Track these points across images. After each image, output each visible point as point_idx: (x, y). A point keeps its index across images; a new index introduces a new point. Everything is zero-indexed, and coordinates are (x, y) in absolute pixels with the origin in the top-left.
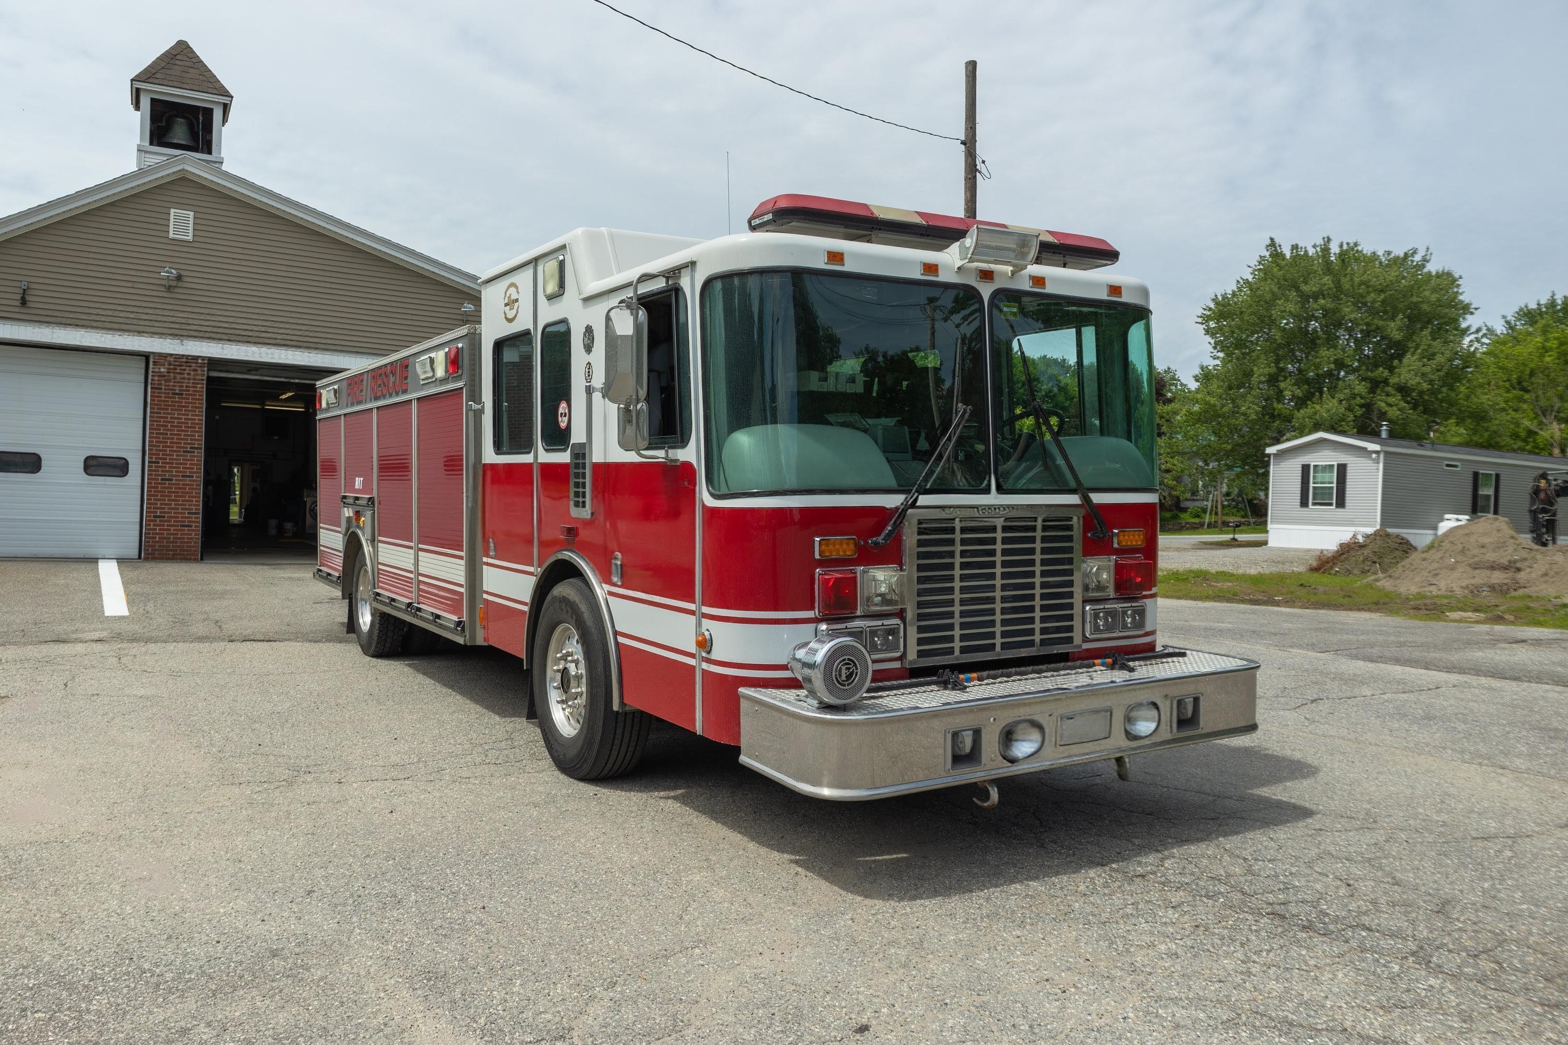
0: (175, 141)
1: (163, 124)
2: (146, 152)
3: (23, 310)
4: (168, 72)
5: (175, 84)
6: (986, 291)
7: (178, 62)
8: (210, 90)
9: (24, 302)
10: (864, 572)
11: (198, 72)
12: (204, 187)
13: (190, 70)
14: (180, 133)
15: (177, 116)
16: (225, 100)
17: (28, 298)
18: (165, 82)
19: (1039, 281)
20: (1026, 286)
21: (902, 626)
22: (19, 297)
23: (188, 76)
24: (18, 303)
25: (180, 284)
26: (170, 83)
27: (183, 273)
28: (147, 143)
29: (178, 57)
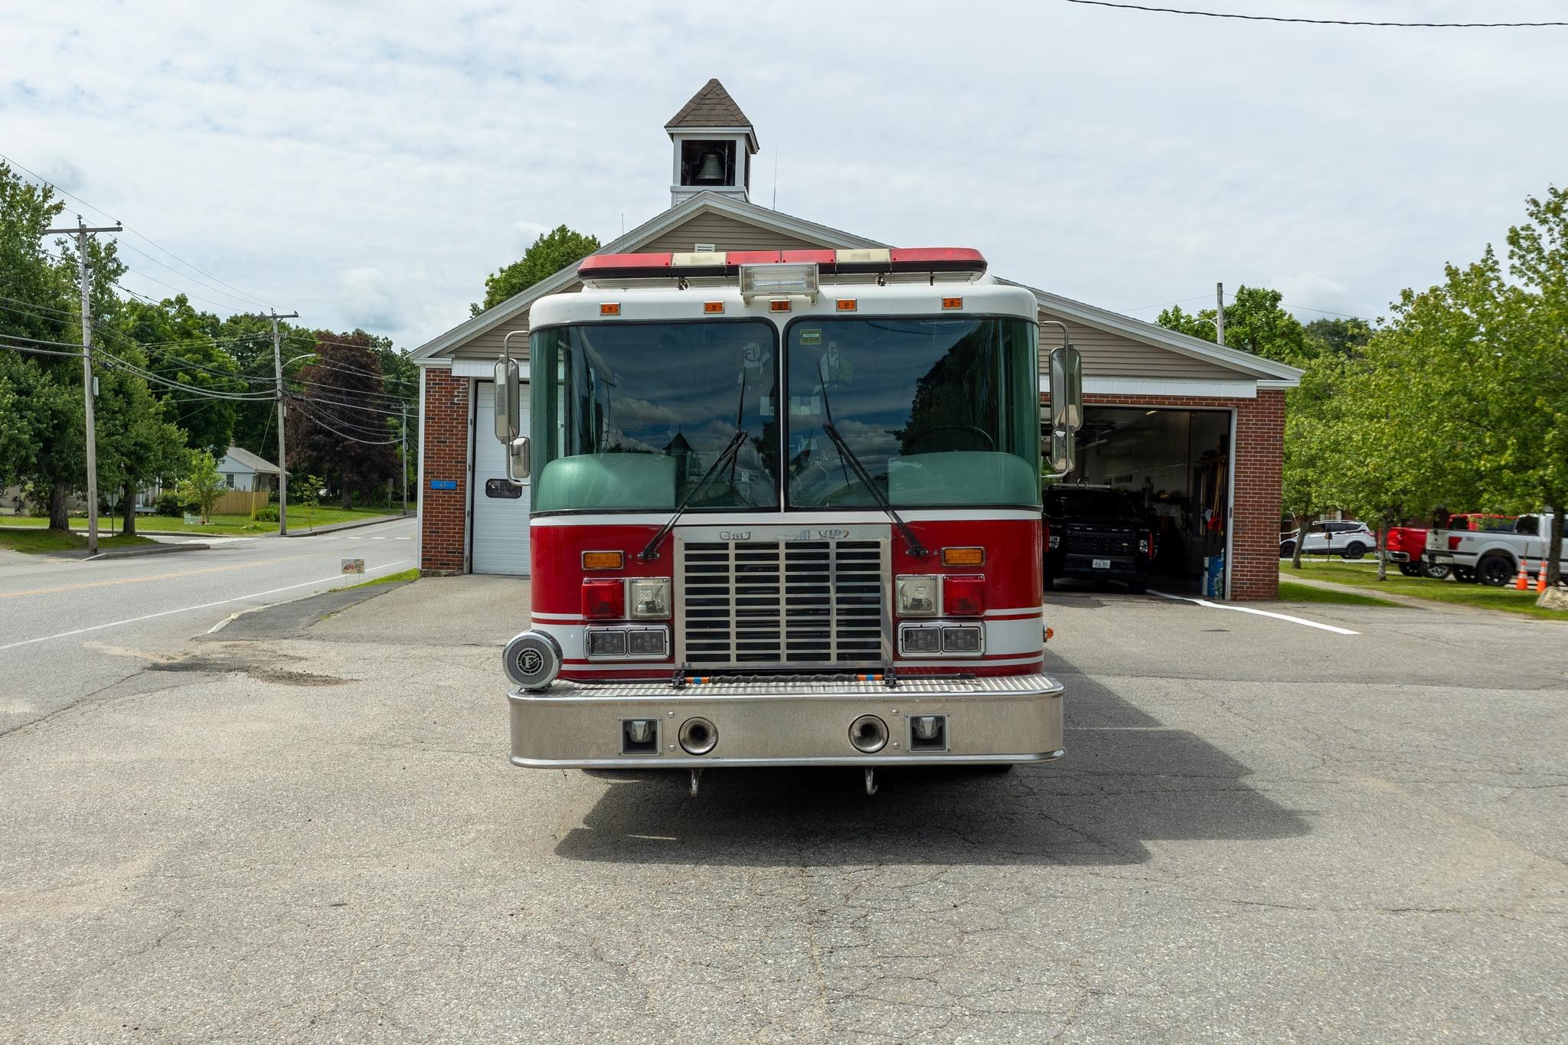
0: (707, 177)
1: (698, 162)
2: (678, 192)
4: (698, 113)
5: (703, 123)
6: (781, 321)
7: (707, 102)
8: (732, 124)
10: (632, 582)
11: (723, 107)
12: (724, 219)
13: (718, 107)
14: (710, 170)
15: (710, 153)
16: (747, 130)
18: (693, 123)
19: (847, 304)
21: (667, 632)
23: (714, 113)
26: (698, 123)
28: (679, 184)
29: (709, 96)
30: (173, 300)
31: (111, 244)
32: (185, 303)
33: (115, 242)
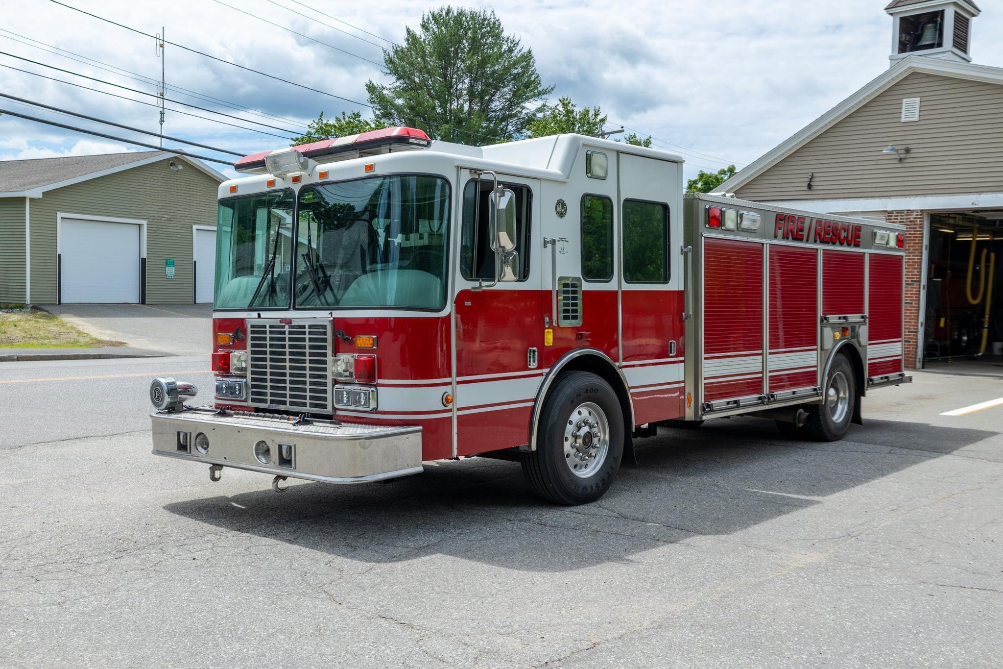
0: (926, 43)
2: (893, 59)
3: (810, 192)
6: (297, 189)
9: (810, 186)
10: (232, 352)
14: (928, 37)
15: (929, 23)
17: (813, 184)
19: (323, 175)
20: (317, 180)
21: (244, 383)
22: (806, 184)
24: (806, 188)
25: (909, 155)
27: (910, 147)
28: (895, 53)
30: (726, 169)
31: (648, 139)
32: (733, 171)
33: (650, 137)
